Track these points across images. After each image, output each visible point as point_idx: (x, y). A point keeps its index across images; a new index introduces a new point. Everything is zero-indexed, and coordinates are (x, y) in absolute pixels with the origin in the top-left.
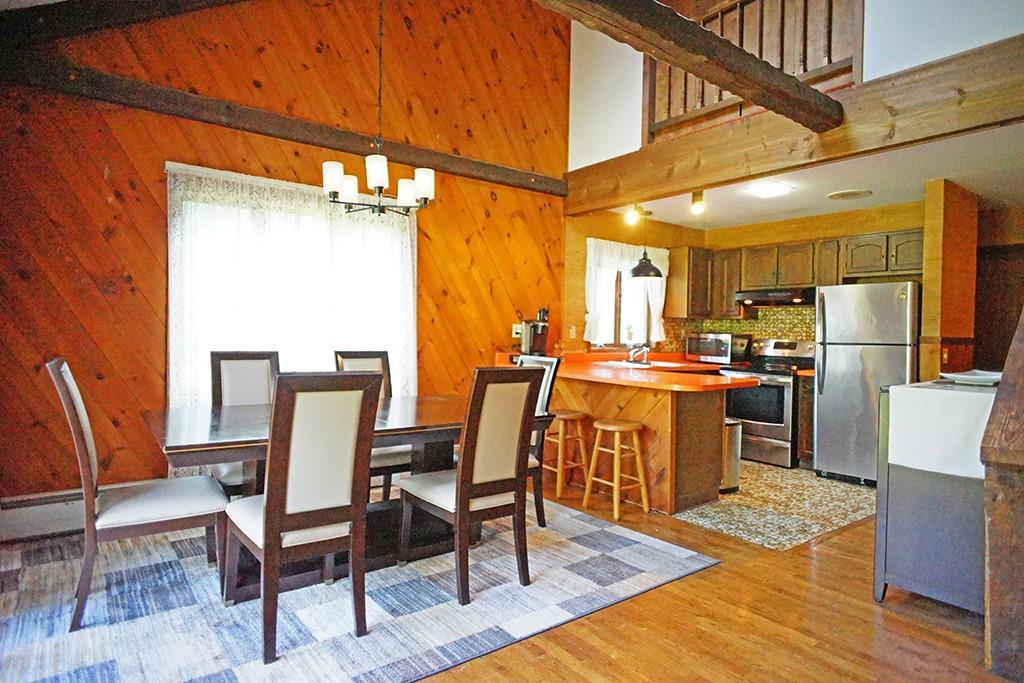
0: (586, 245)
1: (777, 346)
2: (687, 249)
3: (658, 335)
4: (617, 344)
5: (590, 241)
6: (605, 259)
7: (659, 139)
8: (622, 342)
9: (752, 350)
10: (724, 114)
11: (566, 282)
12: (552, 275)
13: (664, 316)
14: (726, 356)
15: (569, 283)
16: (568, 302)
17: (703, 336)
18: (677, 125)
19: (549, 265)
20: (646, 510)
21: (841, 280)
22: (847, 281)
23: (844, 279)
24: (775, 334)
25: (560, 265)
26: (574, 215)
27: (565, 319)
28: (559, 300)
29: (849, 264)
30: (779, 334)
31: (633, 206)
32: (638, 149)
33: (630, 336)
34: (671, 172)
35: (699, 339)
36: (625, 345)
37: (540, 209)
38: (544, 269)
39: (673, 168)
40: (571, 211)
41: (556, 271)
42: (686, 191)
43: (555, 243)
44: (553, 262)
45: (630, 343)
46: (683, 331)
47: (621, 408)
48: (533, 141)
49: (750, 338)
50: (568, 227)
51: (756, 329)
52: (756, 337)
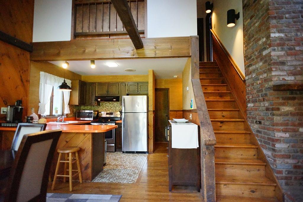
0: (40, 74)
1: (107, 114)
2: (78, 81)
3: (67, 111)
4: (51, 115)
5: (42, 73)
6: (48, 81)
7: (77, 39)
8: (53, 114)
9: (99, 115)
10: (104, 36)
11: (30, 89)
12: (23, 85)
13: (69, 104)
14: (92, 118)
15: (31, 89)
16: (31, 98)
17: (81, 111)
18: (86, 35)
19: (22, 80)
20: (81, 182)
21: (126, 94)
22: (128, 95)
23: (127, 94)
24: (106, 110)
25: (28, 81)
26: (35, 61)
27: (29, 105)
28: (27, 97)
29: (128, 90)
30: (107, 110)
31: (65, 61)
32: (70, 40)
33: (57, 112)
34: (84, 51)
35: (80, 112)
36: (54, 115)
37: (18, 55)
38: (19, 82)
39: (85, 50)
40: (33, 59)
41: (25, 83)
42: (89, 59)
43: (25, 71)
44: (24, 80)
45: (56, 115)
46: (75, 110)
47: (67, 142)
48: (16, 23)
49: (98, 111)
50: (32, 66)
51: (99, 109)
52: (100, 111)
